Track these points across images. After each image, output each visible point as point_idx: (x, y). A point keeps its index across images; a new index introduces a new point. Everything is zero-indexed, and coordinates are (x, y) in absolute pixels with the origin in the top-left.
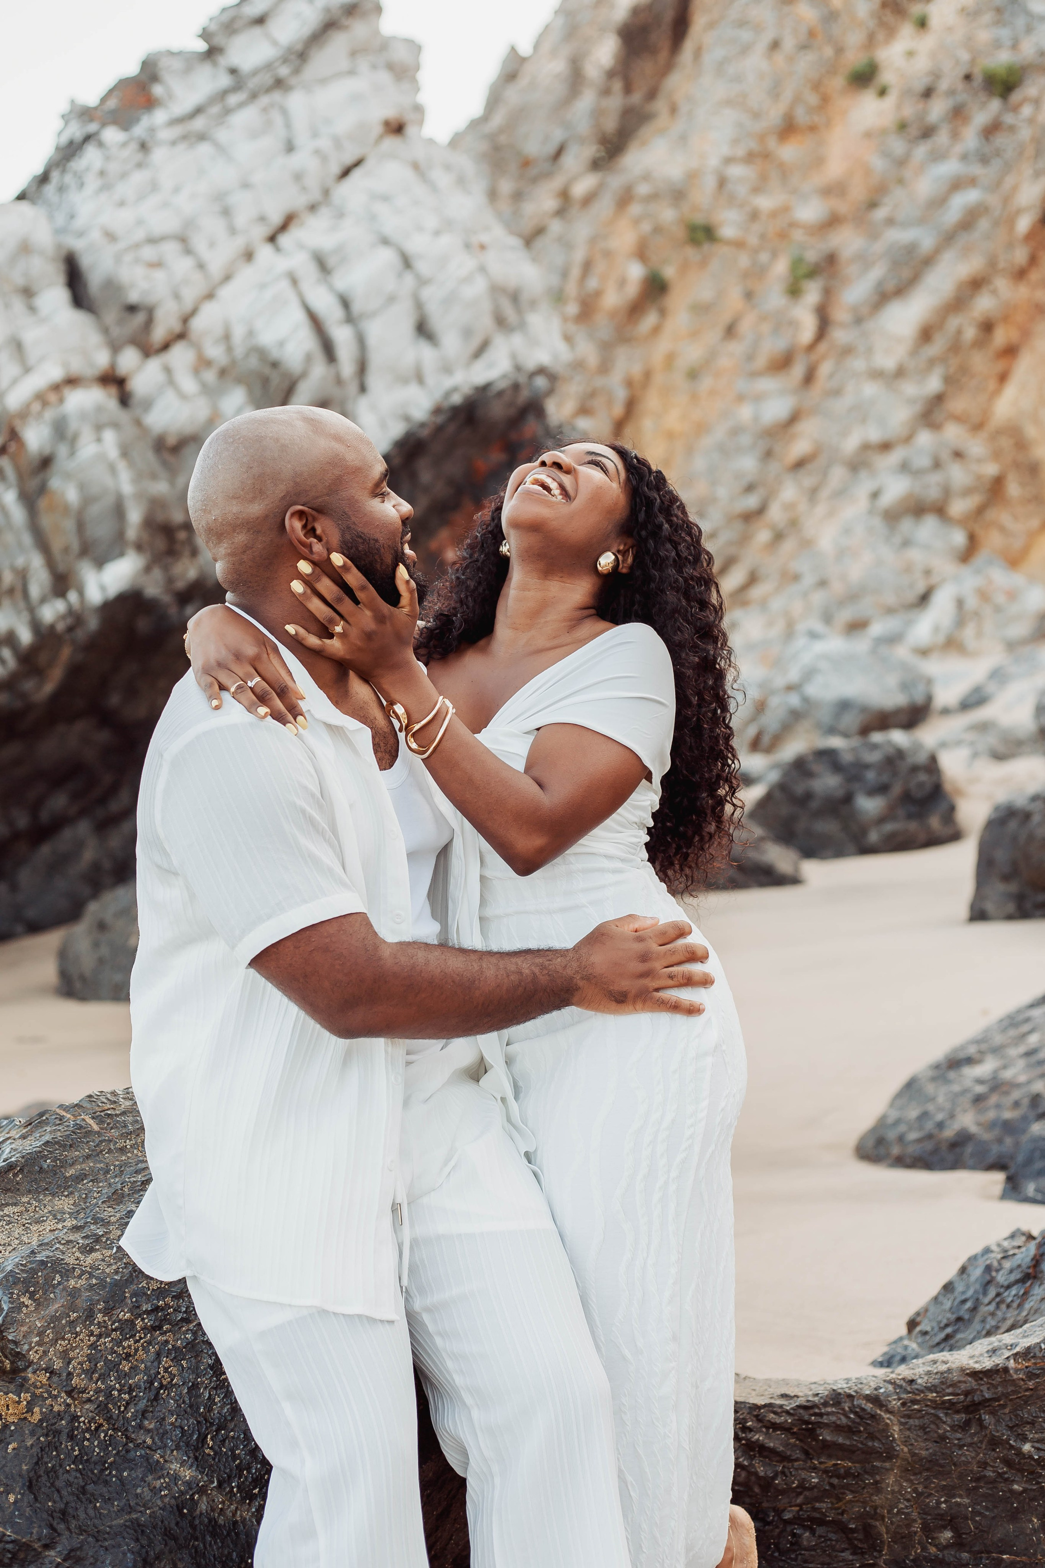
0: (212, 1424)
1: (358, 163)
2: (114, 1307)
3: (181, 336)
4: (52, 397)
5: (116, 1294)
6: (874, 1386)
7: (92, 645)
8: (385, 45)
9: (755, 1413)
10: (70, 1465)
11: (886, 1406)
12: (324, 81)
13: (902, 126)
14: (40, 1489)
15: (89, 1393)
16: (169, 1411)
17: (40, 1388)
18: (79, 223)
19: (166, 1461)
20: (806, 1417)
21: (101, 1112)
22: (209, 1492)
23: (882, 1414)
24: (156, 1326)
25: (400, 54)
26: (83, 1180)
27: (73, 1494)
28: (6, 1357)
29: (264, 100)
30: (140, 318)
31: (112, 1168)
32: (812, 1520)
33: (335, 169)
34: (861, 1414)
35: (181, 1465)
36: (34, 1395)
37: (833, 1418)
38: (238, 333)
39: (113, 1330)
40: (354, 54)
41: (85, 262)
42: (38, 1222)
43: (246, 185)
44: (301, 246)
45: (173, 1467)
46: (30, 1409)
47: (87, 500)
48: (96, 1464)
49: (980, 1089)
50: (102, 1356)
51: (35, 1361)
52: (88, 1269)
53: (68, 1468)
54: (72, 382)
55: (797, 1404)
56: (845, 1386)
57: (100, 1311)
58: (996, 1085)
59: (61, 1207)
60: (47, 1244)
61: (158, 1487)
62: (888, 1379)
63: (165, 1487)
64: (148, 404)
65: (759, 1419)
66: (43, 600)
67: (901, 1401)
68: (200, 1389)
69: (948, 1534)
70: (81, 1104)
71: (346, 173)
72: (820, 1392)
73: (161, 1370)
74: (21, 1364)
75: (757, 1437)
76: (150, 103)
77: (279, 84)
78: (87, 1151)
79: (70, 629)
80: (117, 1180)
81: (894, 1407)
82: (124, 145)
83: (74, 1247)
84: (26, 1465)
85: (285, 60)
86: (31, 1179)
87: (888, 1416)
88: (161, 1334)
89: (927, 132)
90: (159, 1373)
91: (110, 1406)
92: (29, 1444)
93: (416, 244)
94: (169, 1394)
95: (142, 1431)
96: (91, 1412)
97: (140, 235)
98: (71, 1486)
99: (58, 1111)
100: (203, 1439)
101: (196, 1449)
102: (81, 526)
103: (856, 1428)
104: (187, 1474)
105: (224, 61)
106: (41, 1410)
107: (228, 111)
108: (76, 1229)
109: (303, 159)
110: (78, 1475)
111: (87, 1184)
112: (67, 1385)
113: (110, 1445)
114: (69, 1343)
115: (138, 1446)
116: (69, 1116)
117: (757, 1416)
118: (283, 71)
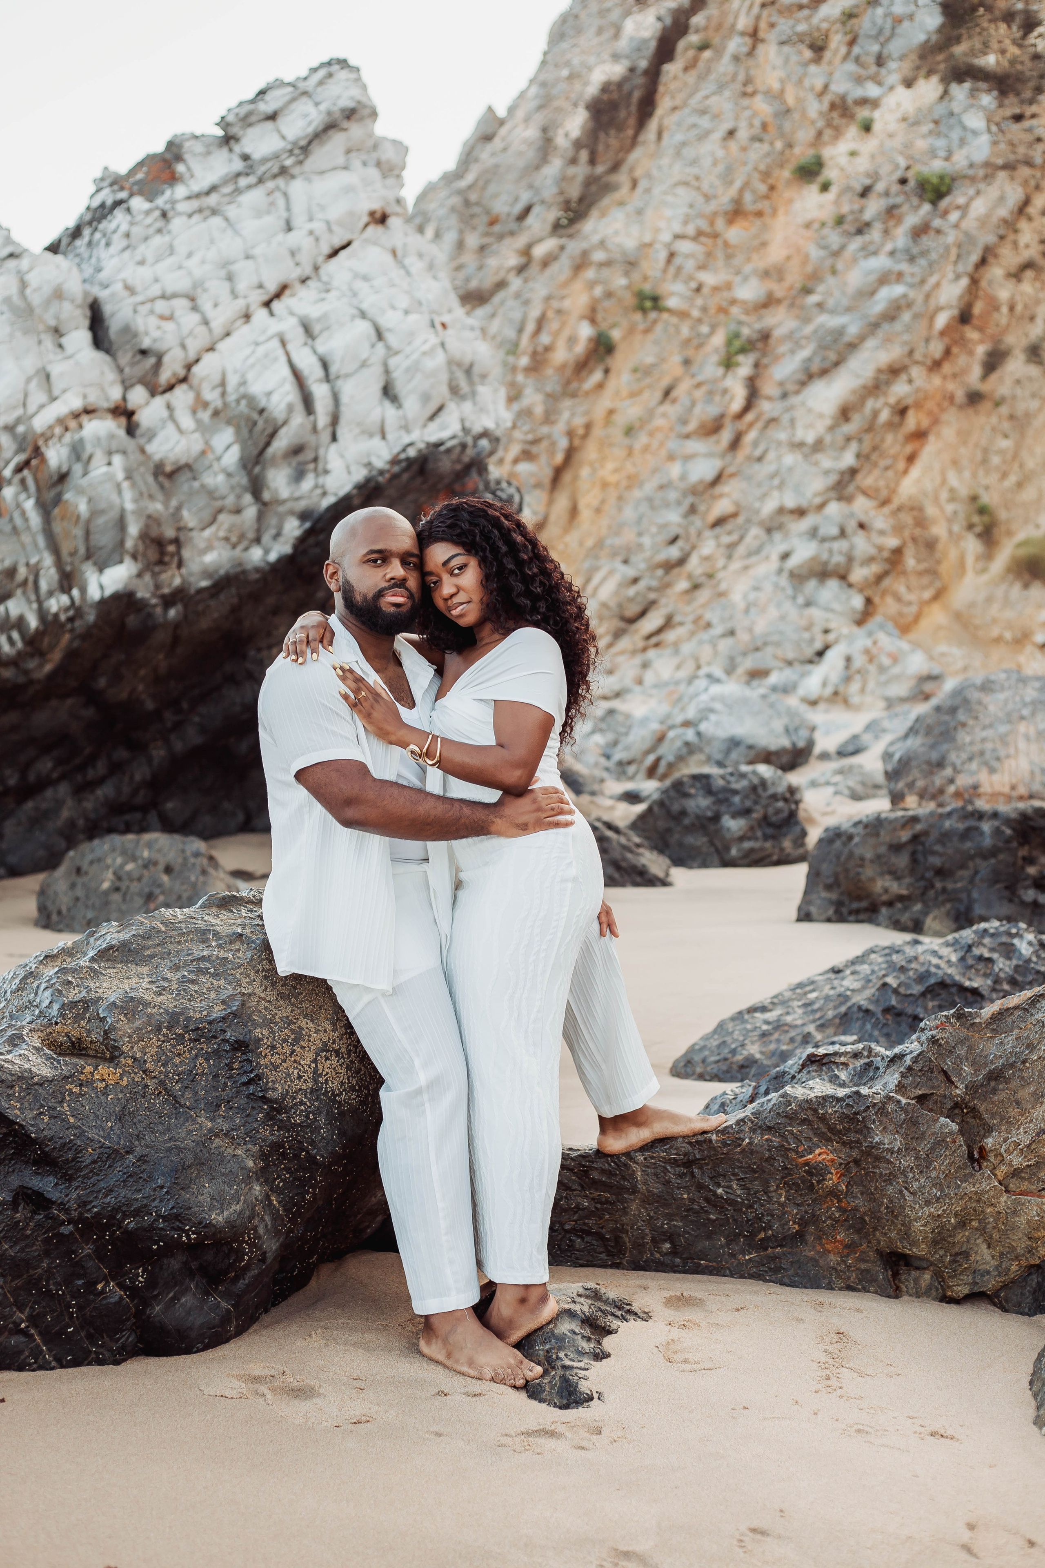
0: (225, 1098)
1: (346, 246)
2: (173, 1026)
3: (184, 380)
4: (72, 423)
5: (175, 1019)
7: (87, 635)
8: (377, 144)
10: (142, 1112)
12: (321, 173)
13: (840, 221)
14: (125, 1121)
15: (155, 1073)
16: (201, 1088)
17: (128, 1067)
18: (104, 276)
19: (197, 1116)
20: (584, 1163)
22: (221, 1136)
23: (631, 1164)
24: (197, 1039)
25: (388, 154)
26: (155, 958)
27: (143, 1127)
28: (108, 1050)
29: (270, 185)
30: (150, 361)
31: (173, 952)
32: (582, 1231)
33: (326, 249)
34: (618, 1163)
35: (206, 1119)
36: (124, 1071)
37: (600, 1165)
38: (232, 382)
39: (172, 1039)
40: (348, 151)
41: (107, 309)
42: (128, 978)
43: (248, 257)
44: (291, 313)
45: (201, 1119)
46: (121, 1078)
47: (95, 513)
49: (765, 1027)
51: (126, 1051)
52: (159, 1004)
54: (88, 411)
57: (165, 1027)
58: (778, 1026)
59: (142, 971)
60: (134, 989)
64: (151, 435)
66: (50, 594)
67: (644, 1157)
69: (668, 1245)
71: (335, 253)
73: (198, 1065)
74: (117, 1053)
76: (173, 179)
77: (283, 171)
79: (71, 620)
80: (176, 959)
81: (639, 1160)
82: (148, 213)
83: (151, 992)
84: (117, 1108)
85: (291, 152)
86: (123, 954)
87: (635, 1166)
88: (199, 1044)
89: (862, 229)
91: (167, 1082)
92: (120, 1096)
93: (389, 320)
94: (201, 1078)
95: (184, 1098)
96: (156, 1084)
97: (155, 290)
98: (142, 1122)
99: (140, 919)
100: (219, 1106)
101: (215, 1111)
102: (87, 533)
103: (614, 1172)
104: (209, 1124)
105: (237, 148)
106: (128, 1079)
107: (238, 191)
108: (151, 982)
109: (298, 238)
111: (157, 960)
112: (143, 1067)
114: (146, 1044)
115: (181, 1106)
116: (147, 922)
118: (288, 161)
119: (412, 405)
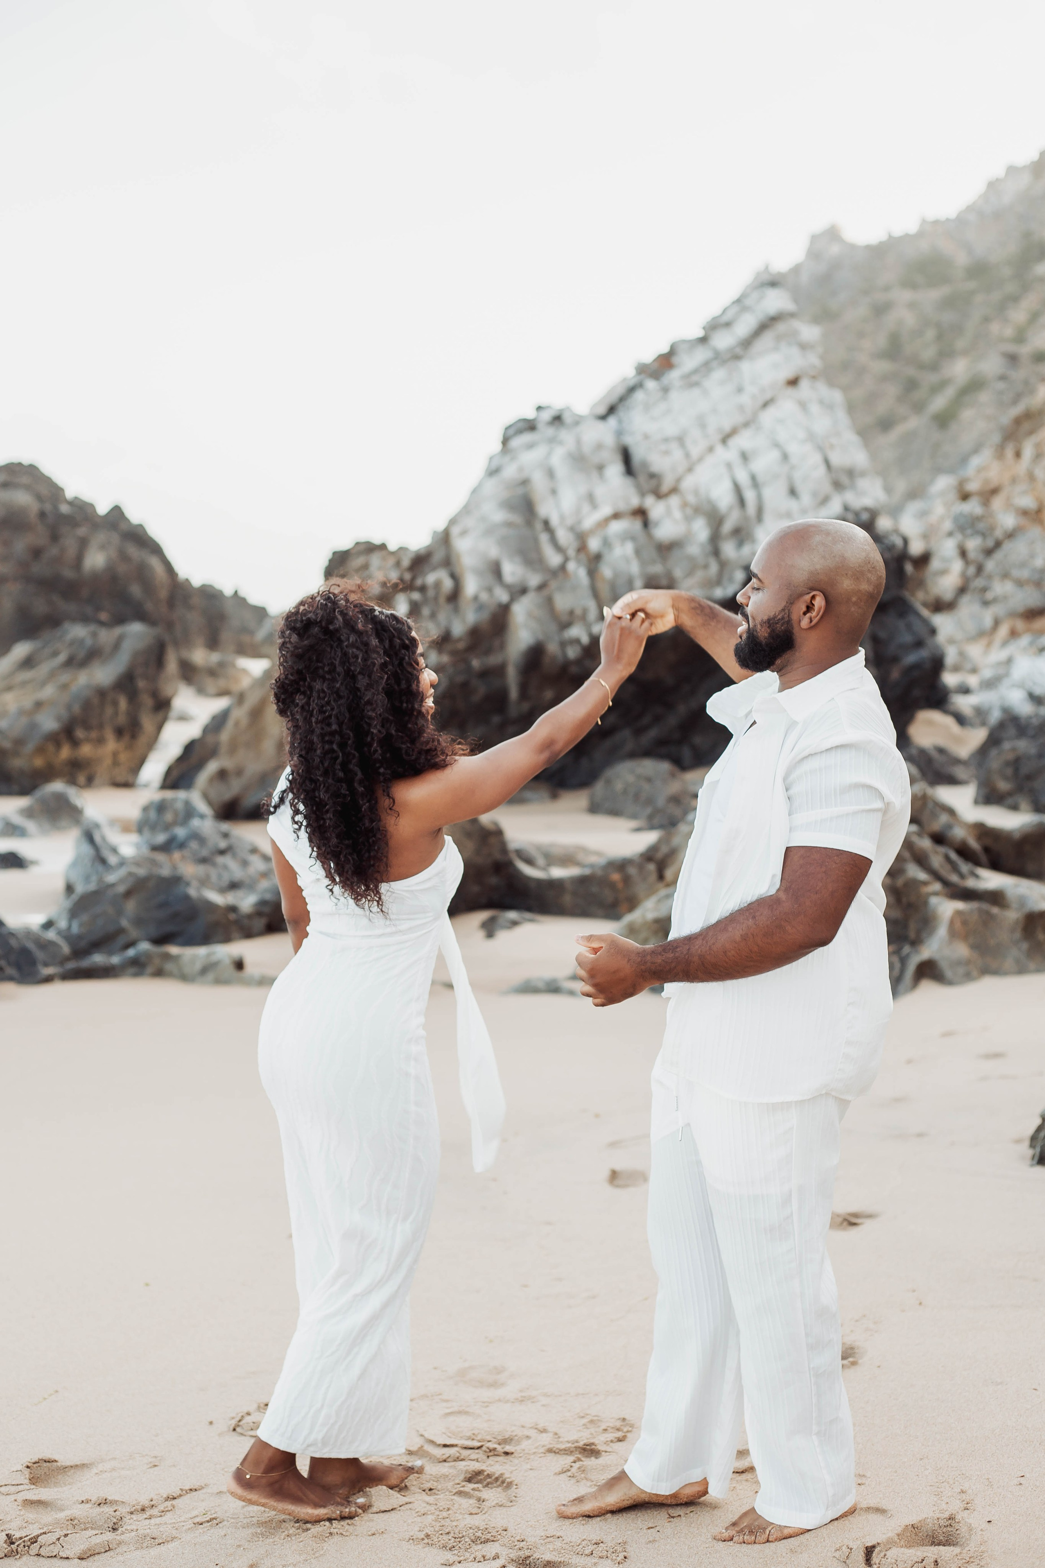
1: (770, 401)
3: (674, 490)
4: (605, 524)
12: (760, 355)
18: (632, 430)
29: (728, 366)
30: (655, 480)
33: (759, 403)
38: (700, 492)
41: (633, 450)
43: (714, 411)
44: (736, 446)
47: (616, 576)
54: (616, 516)
64: (657, 524)
71: (765, 405)
76: (670, 368)
77: (737, 358)
82: (656, 388)
85: (740, 344)
93: (791, 448)
97: (660, 437)
105: (710, 344)
107: (709, 371)
118: (738, 350)
119: (806, 499)
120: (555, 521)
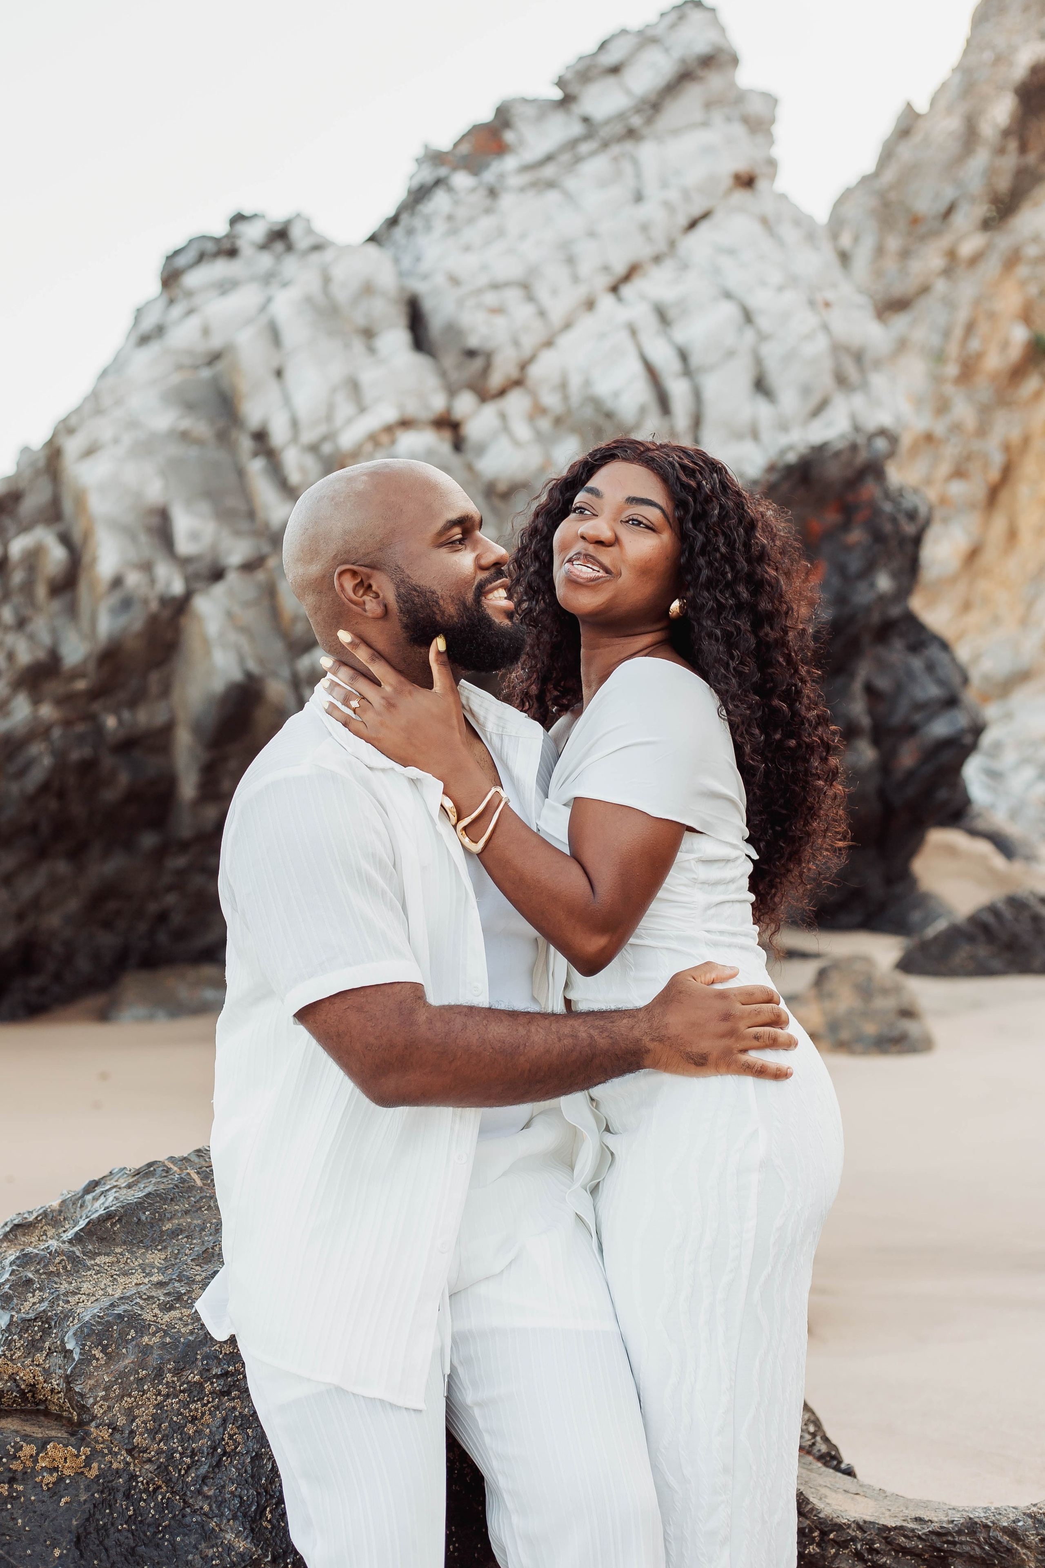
0: (272, 1497)
1: (706, 215)
2: (184, 1368)
3: (518, 383)
4: (385, 439)
5: (188, 1355)
6: (1012, 1519)
8: (740, 97)
9: (885, 1535)
10: (122, 1525)
11: (1024, 1540)
12: (676, 132)
14: (88, 1545)
15: (150, 1453)
16: (230, 1479)
17: (101, 1443)
18: (425, 266)
19: (221, 1530)
20: (938, 1545)
21: (207, 1167)
22: (263, 1566)
23: (1019, 1548)
24: (224, 1392)
25: (756, 107)
26: (178, 1235)
27: (122, 1554)
28: (73, 1409)
29: (616, 149)
30: (478, 364)
31: (208, 1225)
33: (682, 220)
34: (996, 1546)
35: (236, 1535)
36: (94, 1450)
37: (967, 1548)
38: (575, 382)
39: (181, 1391)
40: (708, 105)
41: (428, 305)
42: (125, 1274)
43: (592, 234)
44: (643, 297)
45: (228, 1536)
46: (88, 1463)
48: (149, 1525)
50: (167, 1417)
51: (99, 1415)
52: (164, 1327)
53: (120, 1527)
54: (406, 424)
55: (930, 1529)
56: (982, 1515)
57: (169, 1370)
59: (152, 1260)
60: (128, 1297)
61: (210, 1555)
62: (1028, 1511)
63: (218, 1557)
64: (481, 449)
65: (888, 1541)
67: (1039, 1537)
68: (263, 1460)
70: (189, 1157)
71: (693, 225)
72: (956, 1519)
73: (226, 1437)
74: (86, 1417)
75: (884, 1559)
76: (501, 149)
77: (631, 134)
78: (187, 1206)
80: (211, 1238)
81: (1031, 1543)
82: (474, 190)
83: (155, 1303)
84: (76, 1521)
85: (638, 110)
86: (128, 1229)
87: (1024, 1551)
88: (229, 1400)
90: (223, 1439)
91: (171, 1468)
92: (82, 1499)
93: (759, 299)
94: (231, 1462)
95: (200, 1497)
96: (151, 1472)
97: (484, 280)
98: (120, 1545)
99: (166, 1163)
100: (261, 1511)
101: (254, 1521)
103: (990, 1560)
104: (242, 1545)
105: (578, 110)
106: (99, 1467)
107: (578, 160)
108: (161, 1284)
109: (651, 210)
110: (130, 1535)
111: (182, 1239)
112: (129, 1442)
113: (167, 1508)
114: (135, 1401)
115: (194, 1512)
116: (175, 1169)
117: (886, 1538)
118: (636, 121)
119: (789, 399)
120: (279, 434)
